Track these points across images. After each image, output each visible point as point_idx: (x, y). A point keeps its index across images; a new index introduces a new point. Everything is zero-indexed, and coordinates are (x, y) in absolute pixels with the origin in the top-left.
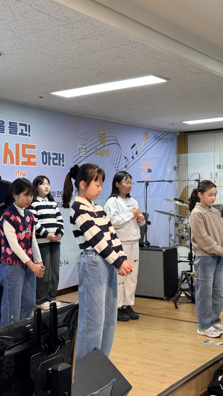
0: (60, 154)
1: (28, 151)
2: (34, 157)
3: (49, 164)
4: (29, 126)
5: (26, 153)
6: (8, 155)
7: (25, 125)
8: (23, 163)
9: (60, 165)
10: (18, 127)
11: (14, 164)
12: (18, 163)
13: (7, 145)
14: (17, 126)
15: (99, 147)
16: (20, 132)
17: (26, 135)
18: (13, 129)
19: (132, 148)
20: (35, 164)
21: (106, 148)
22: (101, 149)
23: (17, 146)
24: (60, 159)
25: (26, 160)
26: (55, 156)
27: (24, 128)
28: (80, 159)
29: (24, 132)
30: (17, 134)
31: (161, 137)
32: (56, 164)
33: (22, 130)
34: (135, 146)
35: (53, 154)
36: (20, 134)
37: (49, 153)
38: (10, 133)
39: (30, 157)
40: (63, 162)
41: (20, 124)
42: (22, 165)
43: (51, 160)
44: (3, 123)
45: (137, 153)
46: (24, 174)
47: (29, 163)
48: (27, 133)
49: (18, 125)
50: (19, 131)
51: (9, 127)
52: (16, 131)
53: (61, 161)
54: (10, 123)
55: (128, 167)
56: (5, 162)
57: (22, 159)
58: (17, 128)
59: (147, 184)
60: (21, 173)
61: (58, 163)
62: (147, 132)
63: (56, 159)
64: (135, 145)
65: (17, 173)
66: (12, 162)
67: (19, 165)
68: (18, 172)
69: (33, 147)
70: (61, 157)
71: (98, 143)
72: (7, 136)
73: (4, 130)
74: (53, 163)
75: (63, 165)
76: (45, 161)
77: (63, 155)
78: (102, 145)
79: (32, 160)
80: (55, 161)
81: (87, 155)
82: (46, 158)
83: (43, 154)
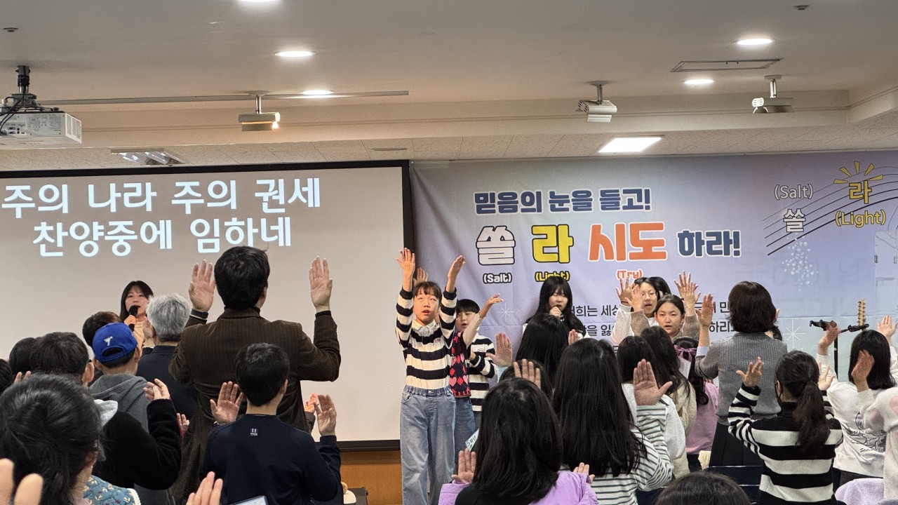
0: (727, 234)
1: (643, 235)
2: (661, 243)
3: (699, 253)
4: (647, 192)
5: (641, 239)
6: (601, 246)
7: (639, 192)
8: (633, 256)
9: (727, 253)
10: (620, 196)
11: (613, 258)
12: (621, 256)
13: (596, 229)
14: (618, 195)
15: (846, 210)
16: (627, 204)
17: (641, 207)
18: (610, 201)
20: (662, 255)
21: (871, 210)
22: (855, 213)
23: (620, 229)
24: (728, 242)
25: (640, 250)
26: (714, 238)
27: (634, 196)
28: (787, 238)
29: (635, 203)
30: (619, 209)
32: (718, 252)
33: (630, 201)
35: (709, 234)
36: (625, 208)
37: (699, 235)
38: (603, 208)
39: (648, 245)
41: (625, 192)
42: (630, 259)
43: (704, 247)
44: (589, 194)
46: (636, 274)
47: (647, 254)
48: (643, 203)
49: (621, 193)
50: (623, 202)
51: (601, 199)
52: (618, 204)
53: (732, 246)
54: (603, 193)
56: (594, 255)
57: (630, 248)
58: (619, 199)
60: (629, 274)
61: (723, 249)
63: (718, 242)
65: (621, 274)
66: (609, 255)
67: (624, 259)
68: (623, 272)
69: (659, 227)
70: (731, 237)
71: (847, 201)
72: (597, 214)
73: (590, 205)
74: (710, 252)
75: (737, 253)
76: (687, 249)
77: (736, 234)
78: (861, 204)
79: (655, 249)
80: (715, 248)
81: (807, 229)
82: (690, 243)
83: (682, 236)
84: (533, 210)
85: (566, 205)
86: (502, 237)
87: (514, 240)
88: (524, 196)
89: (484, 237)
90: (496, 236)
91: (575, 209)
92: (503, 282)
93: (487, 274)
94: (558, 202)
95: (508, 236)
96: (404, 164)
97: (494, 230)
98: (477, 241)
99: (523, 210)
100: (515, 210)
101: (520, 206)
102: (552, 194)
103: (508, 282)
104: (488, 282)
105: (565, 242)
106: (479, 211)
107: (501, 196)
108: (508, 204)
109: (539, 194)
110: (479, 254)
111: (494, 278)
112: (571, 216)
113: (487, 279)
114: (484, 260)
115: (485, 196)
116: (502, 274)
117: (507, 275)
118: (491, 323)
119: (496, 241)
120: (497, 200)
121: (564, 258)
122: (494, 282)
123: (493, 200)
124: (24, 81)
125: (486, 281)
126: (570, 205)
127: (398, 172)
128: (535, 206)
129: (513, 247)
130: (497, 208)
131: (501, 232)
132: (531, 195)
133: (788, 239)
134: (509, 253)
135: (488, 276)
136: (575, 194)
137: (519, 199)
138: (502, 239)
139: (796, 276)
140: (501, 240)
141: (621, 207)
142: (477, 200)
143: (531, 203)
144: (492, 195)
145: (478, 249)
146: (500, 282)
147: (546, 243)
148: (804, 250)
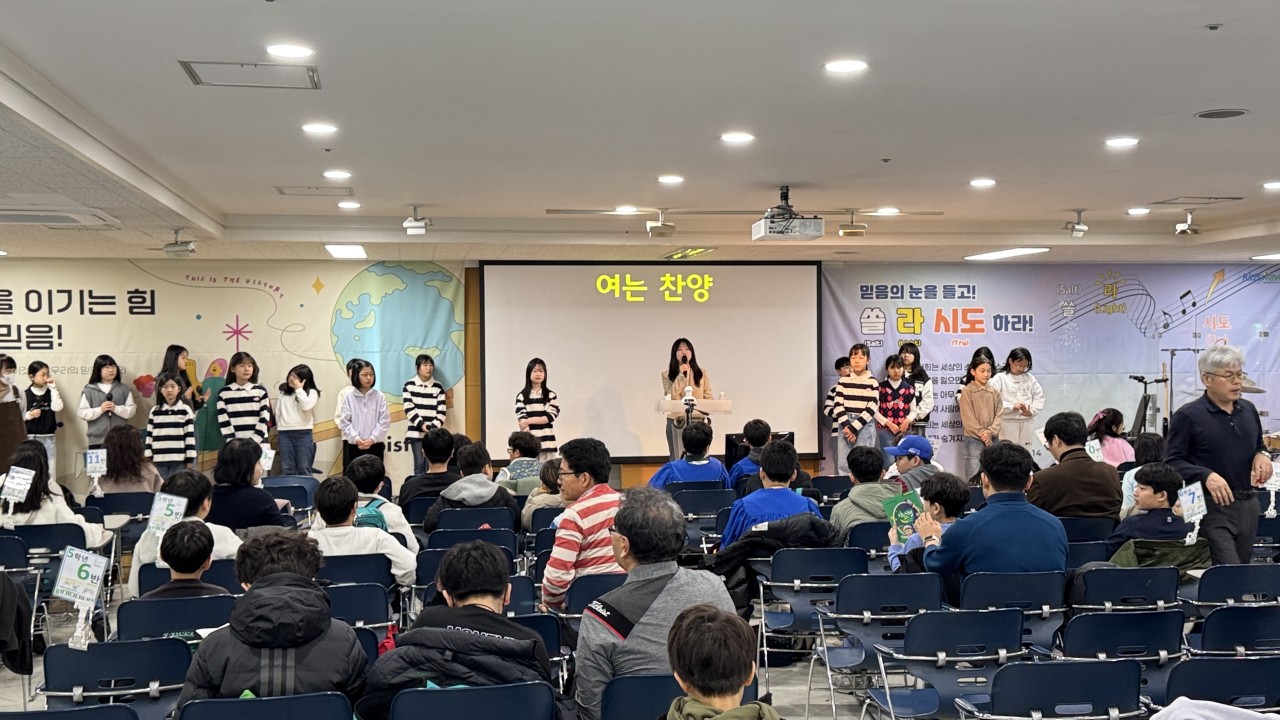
0: (1025, 317)
1: (970, 317)
2: (981, 322)
3: (1006, 329)
4: (974, 287)
5: (968, 319)
6: (942, 323)
7: (968, 287)
8: (963, 331)
9: (1024, 329)
11: (949, 332)
12: (955, 330)
13: (939, 312)
15: (1102, 303)
16: (960, 295)
17: (969, 297)
18: (949, 292)
19: (1182, 298)
20: (982, 330)
21: (1118, 303)
22: (1107, 305)
23: (955, 312)
24: (1025, 323)
25: (968, 326)
26: (1016, 320)
27: (965, 290)
29: (966, 294)
30: (955, 298)
31: (1264, 274)
32: (1019, 329)
33: (963, 293)
34: (1190, 295)
35: (1013, 317)
36: (959, 297)
37: (1006, 317)
38: (945, 297)
39: (973, 323)
40: (1031, 325)
41: (960, 286)
42: (961, 332)
43: (1010, 326)
44: (935, 287)
45: (1194, 304)
46: (964, 342)
47: (973, 329)
48: (971, 295)
49: (956, 288)
50: (958, 294)
51: (943, 291)
52: (954, 295)
53: (1028, 325)
55: (1171, 326)
56: (937, 329)
57: (961, 325)
58: (955, 291)
59: (1173, 353)
60: (960, 342)
61: (1021, 327)
62: (1223, 270)
63: (1019, 322)
64: (1189, 292)
65: (955, 342)
66: (947, 330)
67: (957, 332)
69: (981, 311)
70: (1028, 319)
71: (1102, 296)
72: (940, 302)
73: (935, 295)
74: (1014, 328)
75: (1031, 330)
76: (998, 326)
77: (1031, 317)
78: (1111, 299)
79: (978, 326)
80: (1017, 326)
81: (1077, 315)
82: (1000, 322)
83: (995, 318)
84: (898, 298)
85: (920, 295)
86: (877, 315)
87: (885, 318)
88: (892, 288)
89: (865, 315)
90: (873, 315)
91: (926, 297)
94: (915, 292)
95: (881, 315)
96: (818, 264)
97: (872, 311)
98: (861, 318)
99: (892, 298)
100: (886, 297)
101: (890, 295)
102: (911, 287)
103: (880, 346)
105: (918, 320)
106: (863, 297)
107: (877, 287)
108: (882, 293)
109: (902, 287)
110: (862, 327)
112: (922, 302)
114: (865, 331)
115: (867, 287)
116: (877, 340)
117: (879, 341)
119: (873, 318)
120: (875, 290)
121: (918, 331)
123: (872, 290)
124: (785, 197)
126: (922, 295)
127: (815, 268)
128: (899, 295)
129: (884, 323)
130: (874, 295)
131: (876, 312)
132: (897, 287)
133: (1064, 321)
134: (881, 326)
136: (926, 287)
137: (889, 290)
138: (877, 317)
139: (1069, 346)
141: (956, 296)
142: (862, 290)
143: (897, 293)
144: (872, 287)
145: (861, 323)
147: (906, 320)
148: (1074, 328)
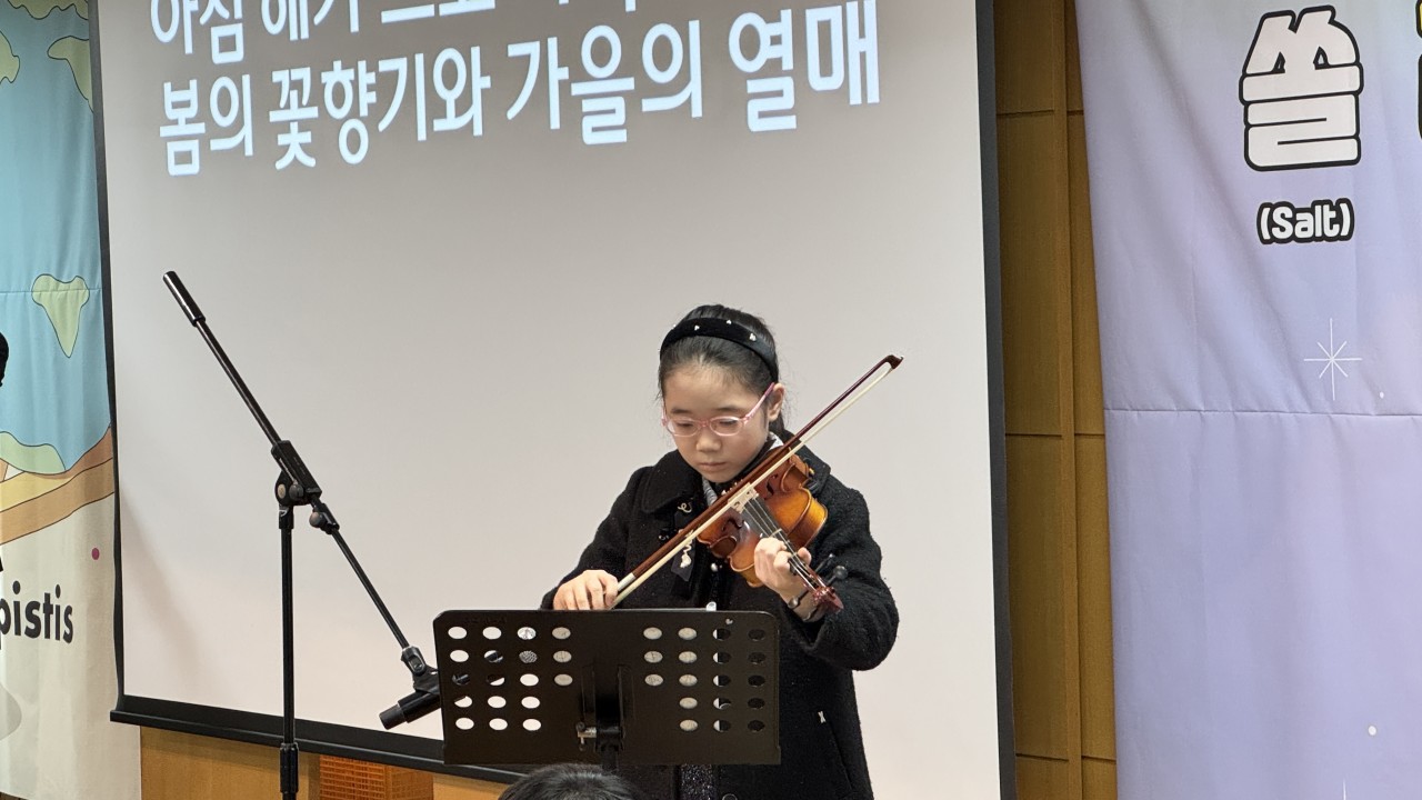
86: (1321, 52)
87: (1357, 63)
89: (1264, 59)
90: (1299, 49)
92: (1324, 238)
93: (1273, 207)
95: (1340, 50)
97: (1294, 27)
98: (1245, 75)
103: (1339, 238)
104: (1273, 239)
110: (1248, 126)
111: (1293, 221)
113: (1271, 224)
114: (1265, 149)
116: (1322, 203)
117: (1336, 208)
118: (1289, 402)
119: (1300, 75)
122: (1293, 237)
125: (1266, 236)
129: (1356, 94)
131: (1316, 31)
134: (1341, 116)
135: (1277, 218)
138: (1321, 61)
140: (1318, 67)
145: (1247, 104)
146: (1314, 238)
